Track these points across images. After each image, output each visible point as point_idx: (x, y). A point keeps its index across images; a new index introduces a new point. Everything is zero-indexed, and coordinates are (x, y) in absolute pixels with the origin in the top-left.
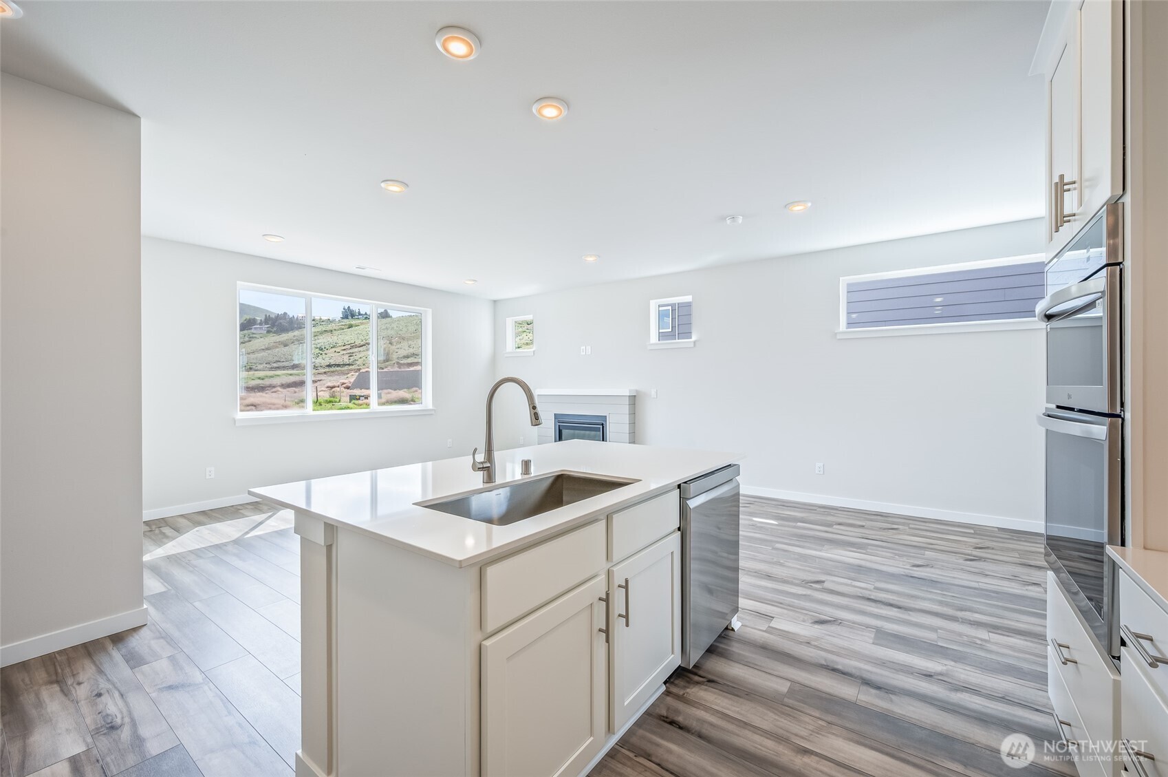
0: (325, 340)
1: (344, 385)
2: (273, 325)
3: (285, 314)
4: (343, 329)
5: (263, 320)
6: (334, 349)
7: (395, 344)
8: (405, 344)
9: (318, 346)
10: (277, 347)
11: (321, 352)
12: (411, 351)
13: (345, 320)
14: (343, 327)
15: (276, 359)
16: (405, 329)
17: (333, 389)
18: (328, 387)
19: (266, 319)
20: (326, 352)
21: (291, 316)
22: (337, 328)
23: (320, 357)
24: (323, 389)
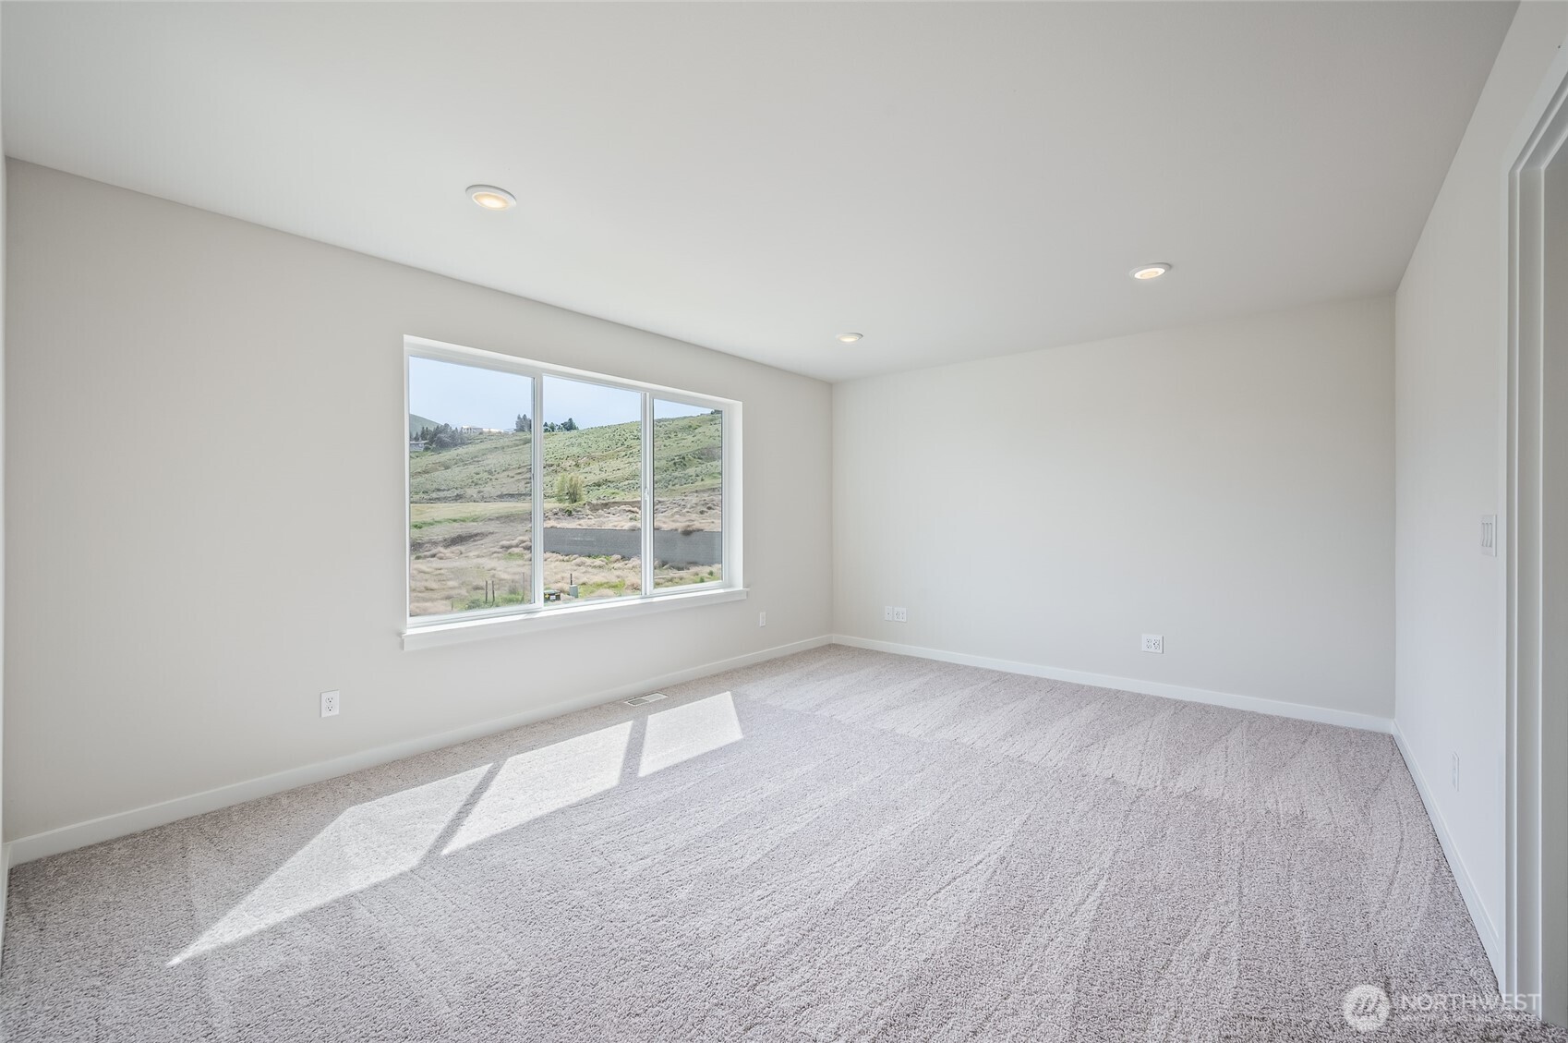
0: (495, 461)
1: (524, 545)
2: (432, 442)
3: (446, 425)
4: (517, 446)
5: (420, 434)
6: (506, 473)
7: (582, 466)
8: (595, 466)
9: (487, 469)
10: (437, 470)
11: (490, 477)
12: (604, 476)
13: (521, 434)
14: (517, 442)
15: (435, 486)
16: (594, 446)
17: (510, 550)
18: (502, 547)
19: (423, 433)
20: (497, 476)
21: (453, 429)
22: (510, 444)
23: (490, 484)
24: (496, 549)
